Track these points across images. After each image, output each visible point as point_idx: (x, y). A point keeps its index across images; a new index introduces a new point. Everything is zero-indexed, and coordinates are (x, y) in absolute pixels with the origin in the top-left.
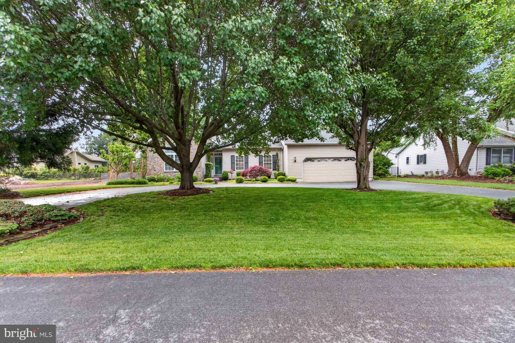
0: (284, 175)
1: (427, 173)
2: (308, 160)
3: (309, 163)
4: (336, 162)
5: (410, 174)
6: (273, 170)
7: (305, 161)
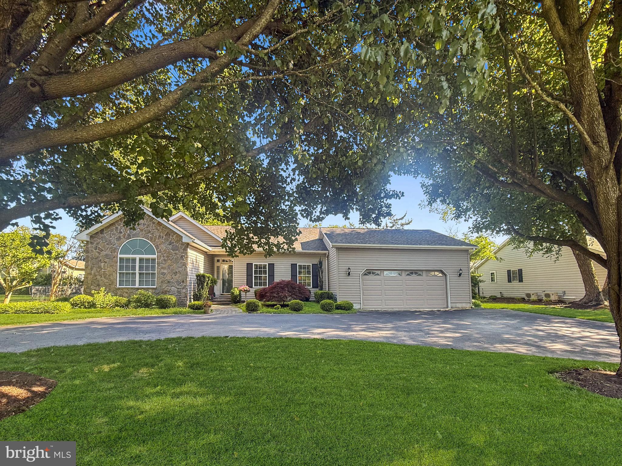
0: (330, 296)
1: (528, 295)
2: (370, 273)
3: (371, 277)
4: (414, 277)
5: (499, 296)
6: (313, 287)
7: (365, 274)
